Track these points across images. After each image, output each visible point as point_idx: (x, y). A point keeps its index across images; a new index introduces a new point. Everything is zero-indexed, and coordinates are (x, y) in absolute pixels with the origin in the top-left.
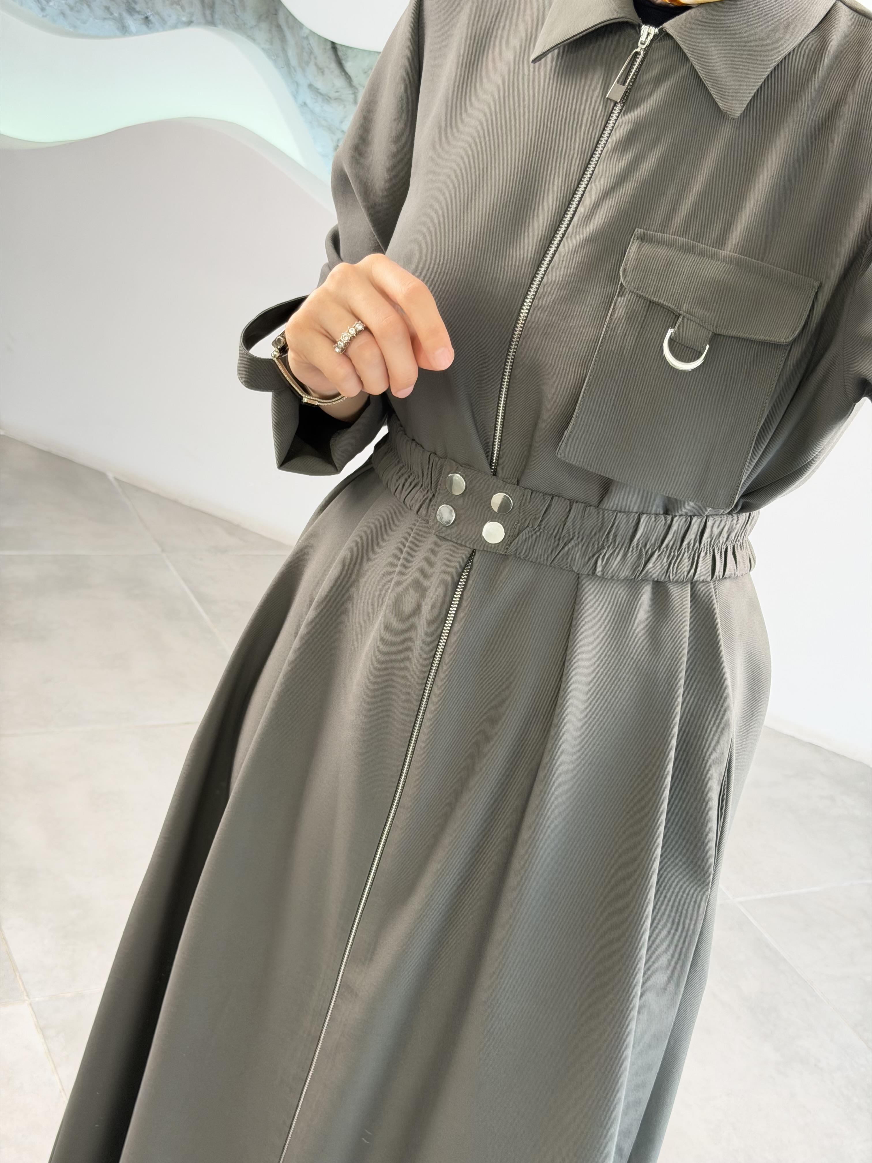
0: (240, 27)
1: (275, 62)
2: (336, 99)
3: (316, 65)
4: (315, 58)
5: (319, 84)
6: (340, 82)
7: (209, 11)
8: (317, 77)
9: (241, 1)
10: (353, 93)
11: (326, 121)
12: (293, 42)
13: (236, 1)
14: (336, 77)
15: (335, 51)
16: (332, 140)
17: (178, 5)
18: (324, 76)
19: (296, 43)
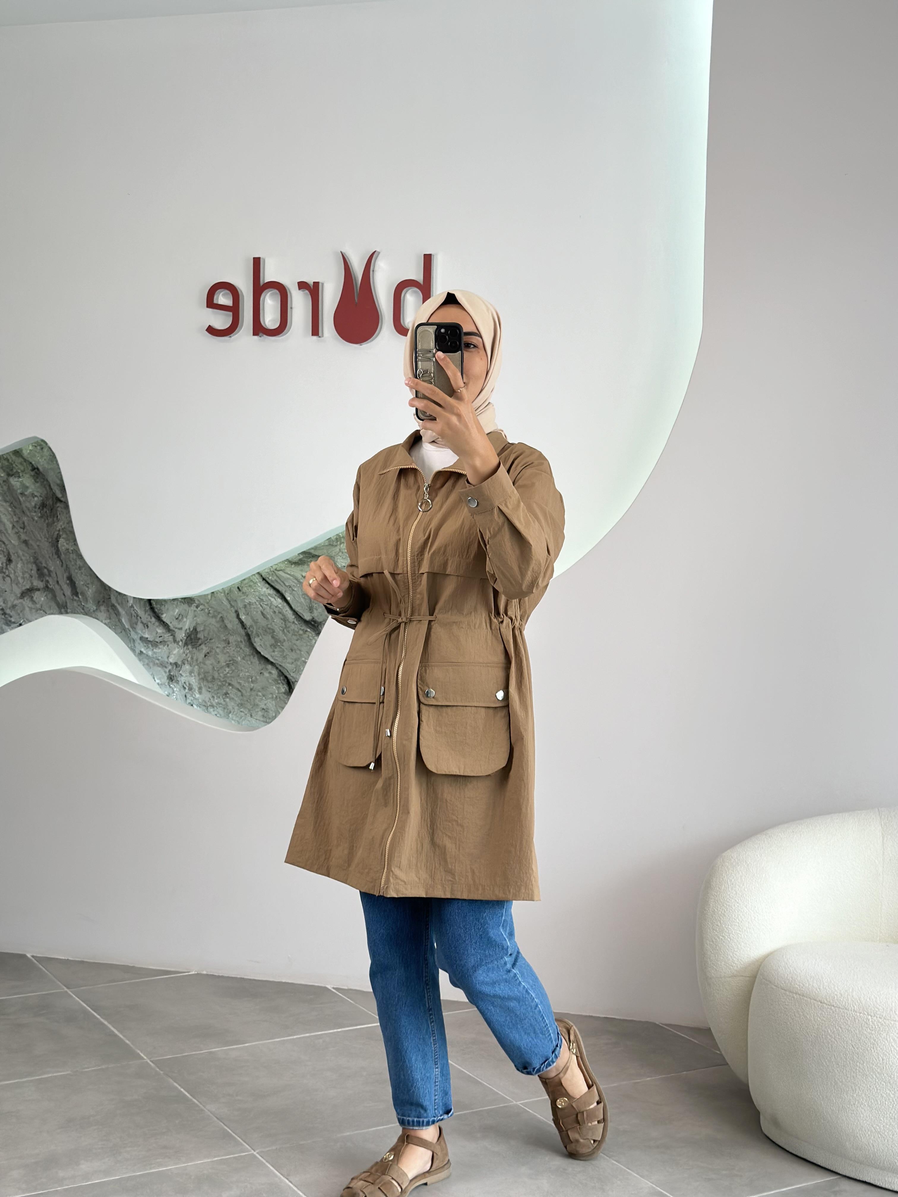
0: (86, 613)
1: (115, 630)
2: (161, 642)
3: (142, 622)
4: (140, 618)
5: (146, 636)
6: (160, 630)
7: (63, 609)
8: (144, 631)
9: (83, 594)
10: (172, 635)
11: (158, 660)
12: (124, 613)
13: (80, 597)
14: (157, 627)
15: (152, 609)
16: (165, 672)
17: (41, 610)
18: (149, 628)
19: (126, 613)
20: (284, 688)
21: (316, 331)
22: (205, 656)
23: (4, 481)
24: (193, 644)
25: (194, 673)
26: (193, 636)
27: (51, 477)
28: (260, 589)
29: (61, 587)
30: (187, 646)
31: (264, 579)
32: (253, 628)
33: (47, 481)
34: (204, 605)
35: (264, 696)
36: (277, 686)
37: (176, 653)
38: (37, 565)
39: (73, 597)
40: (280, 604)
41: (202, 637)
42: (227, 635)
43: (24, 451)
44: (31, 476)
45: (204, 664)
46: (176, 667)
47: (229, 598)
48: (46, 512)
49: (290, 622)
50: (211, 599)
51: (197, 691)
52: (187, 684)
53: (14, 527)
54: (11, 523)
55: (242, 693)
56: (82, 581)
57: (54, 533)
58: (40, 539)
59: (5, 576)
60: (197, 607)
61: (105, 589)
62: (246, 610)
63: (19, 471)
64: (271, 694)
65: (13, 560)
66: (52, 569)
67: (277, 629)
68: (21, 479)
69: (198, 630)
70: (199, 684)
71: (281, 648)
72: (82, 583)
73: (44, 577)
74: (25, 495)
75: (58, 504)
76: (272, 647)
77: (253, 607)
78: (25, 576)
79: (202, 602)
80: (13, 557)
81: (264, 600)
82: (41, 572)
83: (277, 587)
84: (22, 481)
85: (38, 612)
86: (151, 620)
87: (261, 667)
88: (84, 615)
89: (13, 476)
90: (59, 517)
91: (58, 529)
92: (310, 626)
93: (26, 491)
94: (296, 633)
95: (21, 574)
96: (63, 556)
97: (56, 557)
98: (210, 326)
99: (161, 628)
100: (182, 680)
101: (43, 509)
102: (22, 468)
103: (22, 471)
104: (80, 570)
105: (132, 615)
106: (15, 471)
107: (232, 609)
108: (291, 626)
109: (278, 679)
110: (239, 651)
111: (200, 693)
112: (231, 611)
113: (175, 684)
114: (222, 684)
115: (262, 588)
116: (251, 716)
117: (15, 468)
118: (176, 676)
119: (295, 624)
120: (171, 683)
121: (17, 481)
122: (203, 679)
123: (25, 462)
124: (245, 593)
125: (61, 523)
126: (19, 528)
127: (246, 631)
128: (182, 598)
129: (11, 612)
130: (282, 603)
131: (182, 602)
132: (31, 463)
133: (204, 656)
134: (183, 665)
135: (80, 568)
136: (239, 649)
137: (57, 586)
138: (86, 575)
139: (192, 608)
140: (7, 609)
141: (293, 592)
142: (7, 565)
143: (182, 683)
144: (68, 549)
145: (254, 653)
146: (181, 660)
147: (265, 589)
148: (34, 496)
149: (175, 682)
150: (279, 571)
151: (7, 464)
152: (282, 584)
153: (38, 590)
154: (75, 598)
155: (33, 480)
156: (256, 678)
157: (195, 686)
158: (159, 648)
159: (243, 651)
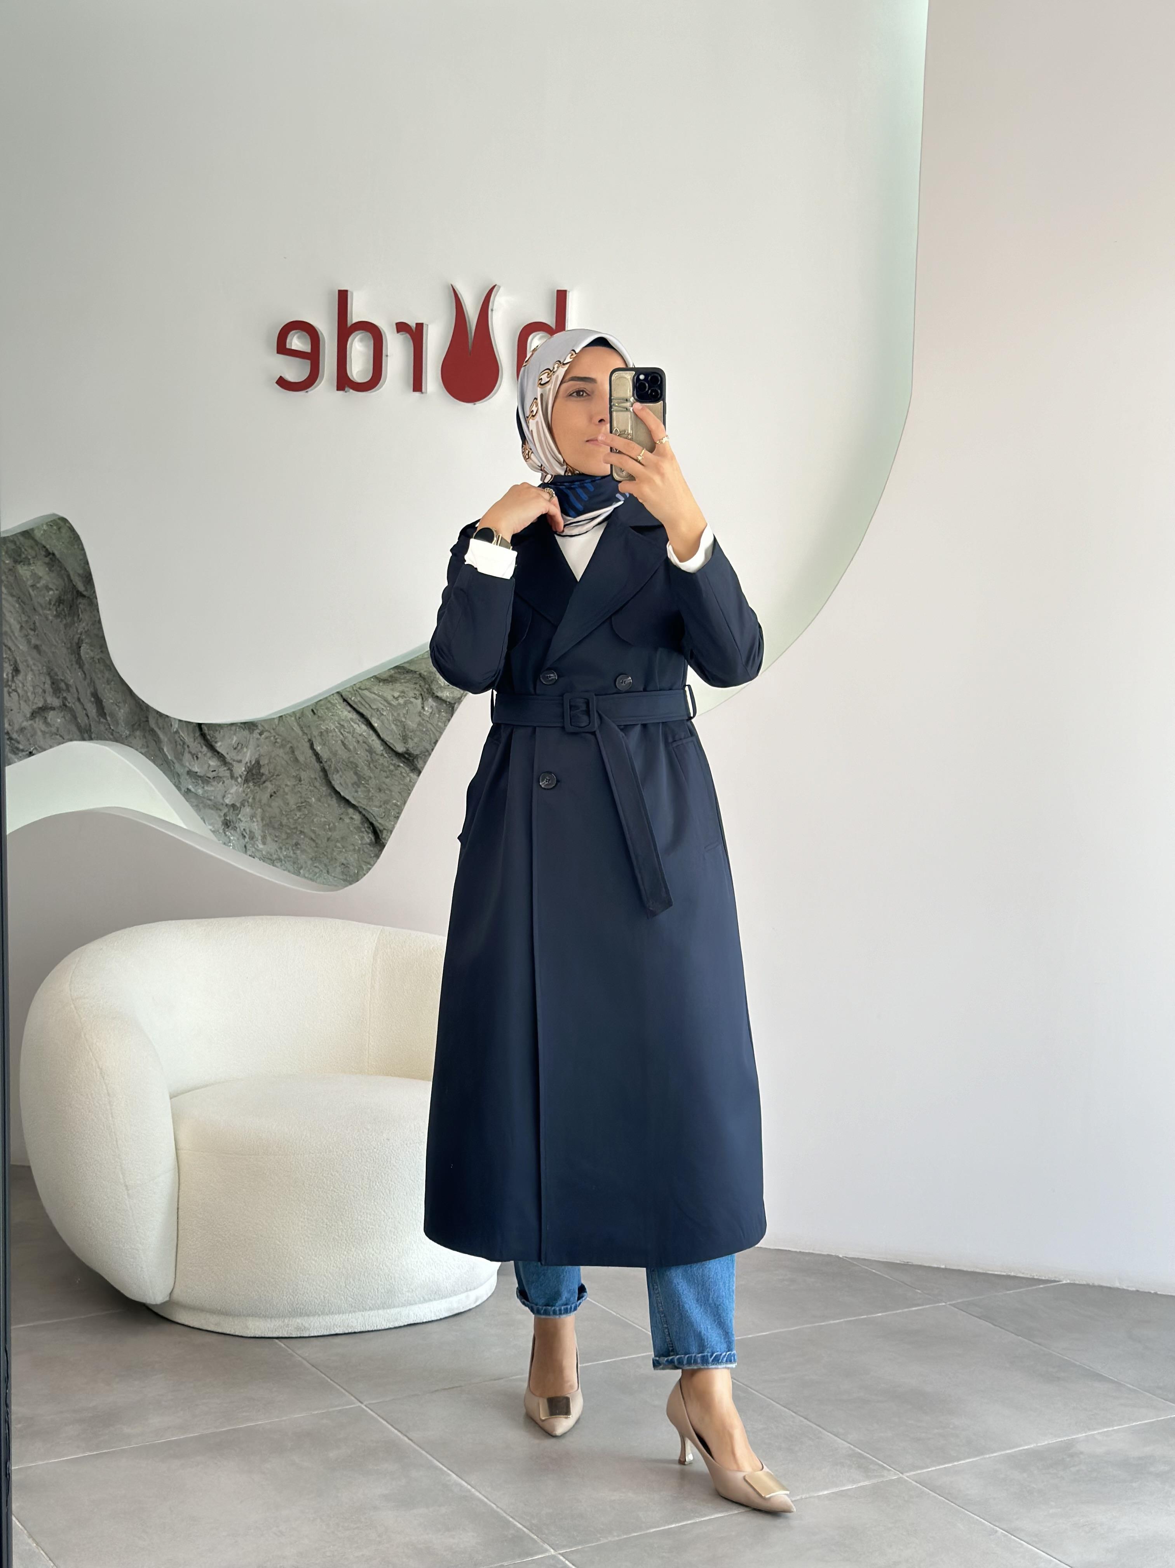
0: (117, 739)
1: (154, 762)
2: (214, 778)
3: (190, 752)
4: (188, 747)
5: (196, 769)
6: (214, 763)
7: (86, 734)
8: (193, 763)
9: (112, 715)
10: (229, 769)
11: (210, 800)
12: (166, 739)
13: (108, 718)
14: (209, 758)
15: (203, 735)
16: (220, 816)
17: (57, 735)
18: (199, 760)
19: (169, 740)
20: (369, 837)
21: (418, 385)
22: (271, 796)
23: (10, 570)
24: (255, 781)
25: (256, 818)
26: (254, 772)
27: (72, 566)
28: (340, 713)
29: (82, 704)
30: (248, 784)
31: (345, 700)
32: (332, 762)
33: (66, 569)
34: (269, 732)
35: (344, 847)
36: (361, 834)
37: (234, 791)
38: (51, 677)
39: (99, 720)
40: (365, 732)
41: (267, 773)
42: (298, 770)
43: (36, 532)
44: (45, 563)
45: (270, 806)
46: (234, 810)
47: (301, 723)
48: (63, 610)
49: (377, 754)
50: (278, 724)
51: (260, 841)
52: (248, 831)
53: (22, 626)
54: (19, 623)
55: (317, 844)
56: (112, 699)
57: (74, 636)
58: (55, 643)
59: (10, 690)
60: (260, 734)
61: (142, 709)
62: (322, 739)
63: (30, 557)
64: (353, 845)
65: (21, 670)
66: (71, 682)
67: (362, 764)
68: (32, 568)
69: (261, 763)
70: (263, 831)
71: (365, 787)
72: (112, 701)
73: (60, 692)
74: (38, 588)
75: (80, 600)
76: (355, 786)
77: (330, 734)
78: (37, 691)
79: (267, 727)
80: (21, 667)
81: (346, 727)
82: (57, 687)
83: (361, 711)
84: (33, 570)
85: (53, 737)
86: (201, 750)
87: (340, 811)
88: (113, 741)
89: (22, 563)
90: (81, 616)
91: (79, 631)
92: (403, 759)
93: (38, 582)
94: (385, 769)
95: (31, 689)
96: (87, 666)
97: (77, 666)
98: (281, 377)
99: (215, 759)
100: (242, 825)
101: (59, 605)
102: (33, 553)
103: (34, 558)
104: (108, 684)
105: (176, 742)
106: (23, 556)
107: (305, 737)
108: (379, 759)
109: (360, 826)
110: (313, 791)
111: (264, 843)
112: (304, 739)
113: (232, 831)
114: (292, 832)
115: (342, 711)
116: (328, 872)
117: (24, 553)
118: (233, 822)
119: (385, 757)
120: (226, 830)
121: (26, 570)
122: (268, 825)
123: (37, 545)
124: (321, 717)
125: (84, 624)
126: (28, 630)
127: (321, 765)
128: (241, 723)
129: (19, 736)
130: (368, 731)
131: (242, 728)
132: (45, 547)
133: (269, 797)
134: (242, 807)
135: (108, 682)
136: (312, 788)
137: (77, 703)
138: (115, 691)
139: (254, 735)
140: (13, 733)
141: (382, 717)
142: (13, 677)
143: (240, 829)
144: (93, 658)
145: (333, 794)
146: (240, 800)
147: (346, 713)
148: (48, 588)
149: (231, 830)
150: (364, 690)
151: (14, 547)
152: (367, 706)
153: (53, 709)
154: (102, 720)
155: (47, 569)
156: (335, 826)
157: (258, 834)
158: (211, 785)
159: (319, 791)
